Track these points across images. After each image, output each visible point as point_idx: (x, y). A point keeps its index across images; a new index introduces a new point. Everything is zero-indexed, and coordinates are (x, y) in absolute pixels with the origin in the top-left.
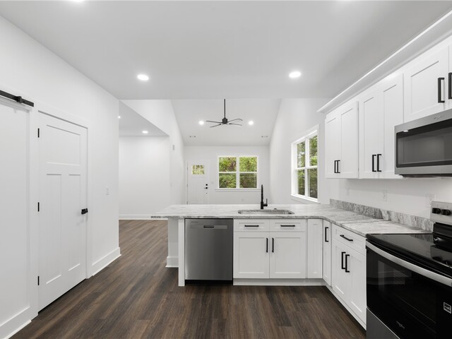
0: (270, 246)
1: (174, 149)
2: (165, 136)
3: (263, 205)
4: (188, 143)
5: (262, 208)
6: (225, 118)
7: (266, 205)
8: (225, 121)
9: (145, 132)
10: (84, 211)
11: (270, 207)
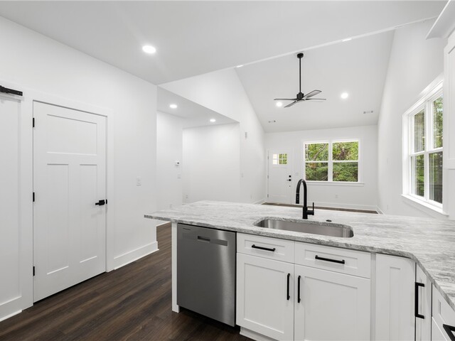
0: (294, 289)
1: (246, 137)
2: (235, 123)
3: (306, 213)
4: (268, 129)
5: (305, 217)
6: (300, 93)
7: (312, 213)
8: (300, 97)
9: (213, 120)
10: (101, 203)
11: (319, 216)
